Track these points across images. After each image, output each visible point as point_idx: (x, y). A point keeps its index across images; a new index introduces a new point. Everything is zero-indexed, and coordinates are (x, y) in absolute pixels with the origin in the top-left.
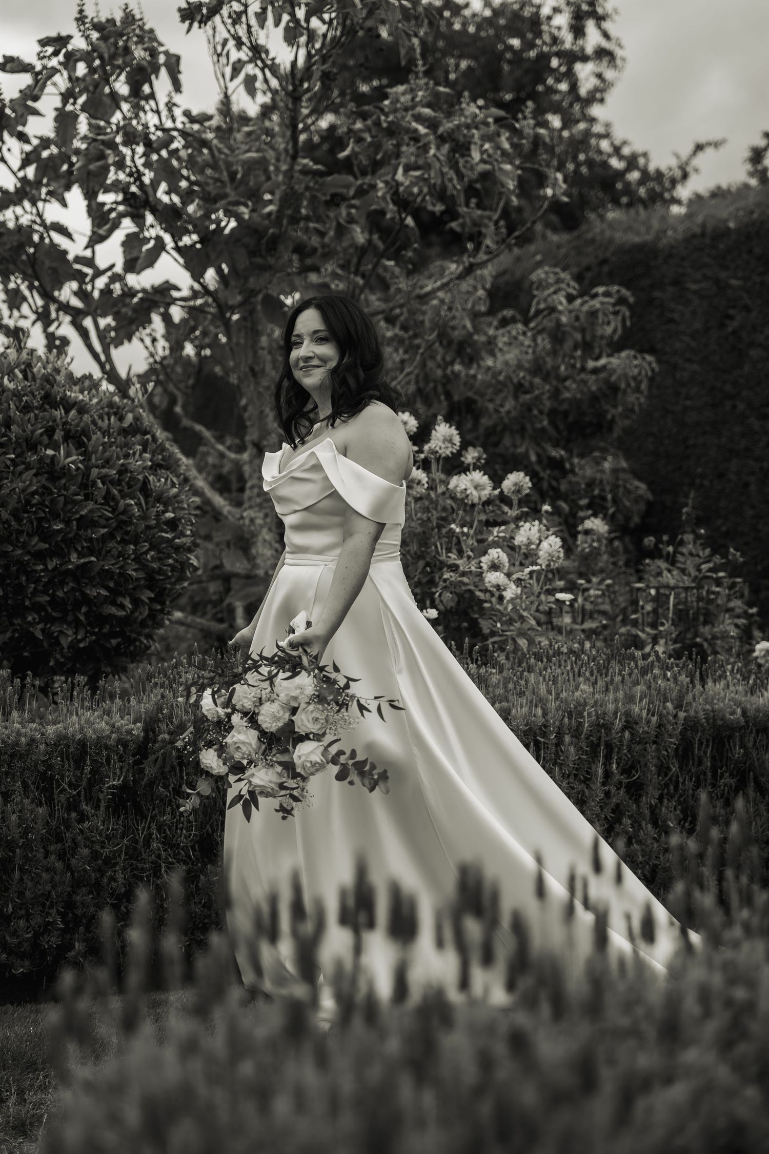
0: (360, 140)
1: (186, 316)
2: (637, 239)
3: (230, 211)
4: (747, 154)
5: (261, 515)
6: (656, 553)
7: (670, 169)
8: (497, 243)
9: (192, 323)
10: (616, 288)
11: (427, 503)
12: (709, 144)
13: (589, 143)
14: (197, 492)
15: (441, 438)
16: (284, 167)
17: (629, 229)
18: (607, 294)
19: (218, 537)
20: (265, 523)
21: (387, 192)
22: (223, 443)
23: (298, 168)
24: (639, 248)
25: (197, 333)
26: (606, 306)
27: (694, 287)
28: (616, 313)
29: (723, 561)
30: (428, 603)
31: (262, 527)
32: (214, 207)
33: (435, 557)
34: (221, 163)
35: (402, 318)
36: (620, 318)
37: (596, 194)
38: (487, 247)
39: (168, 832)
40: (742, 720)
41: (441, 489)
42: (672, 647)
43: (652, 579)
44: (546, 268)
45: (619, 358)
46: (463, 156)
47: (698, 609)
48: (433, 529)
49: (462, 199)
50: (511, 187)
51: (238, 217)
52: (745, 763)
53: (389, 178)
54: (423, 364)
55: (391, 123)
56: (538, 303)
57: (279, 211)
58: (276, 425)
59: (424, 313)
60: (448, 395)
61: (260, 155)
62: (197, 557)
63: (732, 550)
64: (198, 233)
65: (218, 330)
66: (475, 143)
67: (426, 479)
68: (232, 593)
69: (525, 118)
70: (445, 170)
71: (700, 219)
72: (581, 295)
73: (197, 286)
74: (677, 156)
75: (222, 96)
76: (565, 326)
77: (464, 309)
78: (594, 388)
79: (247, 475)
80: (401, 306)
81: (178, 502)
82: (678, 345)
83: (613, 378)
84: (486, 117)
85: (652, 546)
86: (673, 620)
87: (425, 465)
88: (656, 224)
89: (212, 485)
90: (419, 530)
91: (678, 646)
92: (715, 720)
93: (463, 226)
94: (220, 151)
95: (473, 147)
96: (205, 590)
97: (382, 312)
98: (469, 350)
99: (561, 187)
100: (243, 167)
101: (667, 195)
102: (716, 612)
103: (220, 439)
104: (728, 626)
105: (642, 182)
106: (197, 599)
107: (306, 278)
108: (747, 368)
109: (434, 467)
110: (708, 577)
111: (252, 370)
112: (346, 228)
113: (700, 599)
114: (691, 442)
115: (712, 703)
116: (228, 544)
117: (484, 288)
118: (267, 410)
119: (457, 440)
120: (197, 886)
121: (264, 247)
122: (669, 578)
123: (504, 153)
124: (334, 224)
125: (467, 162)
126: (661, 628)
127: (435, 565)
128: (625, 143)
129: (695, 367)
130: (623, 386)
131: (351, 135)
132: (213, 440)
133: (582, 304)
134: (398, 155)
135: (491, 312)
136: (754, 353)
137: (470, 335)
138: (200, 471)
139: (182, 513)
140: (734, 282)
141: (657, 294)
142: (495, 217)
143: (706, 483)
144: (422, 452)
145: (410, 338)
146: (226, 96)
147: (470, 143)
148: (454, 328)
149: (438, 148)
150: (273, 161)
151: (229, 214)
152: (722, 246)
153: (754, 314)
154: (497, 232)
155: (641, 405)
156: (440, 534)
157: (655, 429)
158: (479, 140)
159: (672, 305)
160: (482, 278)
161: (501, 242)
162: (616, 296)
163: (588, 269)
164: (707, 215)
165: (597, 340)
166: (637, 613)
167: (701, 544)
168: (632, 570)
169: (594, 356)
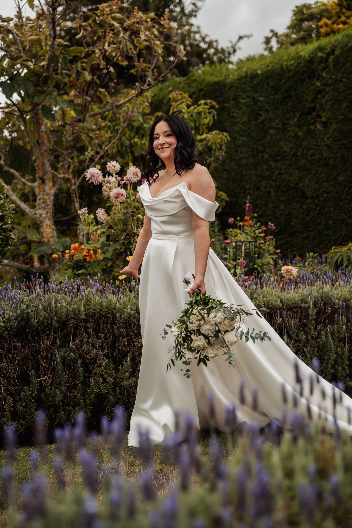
0: (86, 30)
1: (4, 116)
2: (216, 79)
3: (24, 64)
4: (263, 40)
5: (45, 212)
6: (234, 226)
7: (228, 48)
8: (154, 80)
9: (7, 120)
10: (209, 101)
11: (126, 205)
12: (245, 36)
13: (190, 36)
14: (13, 202)
15: (132, 173)
16: (50, 43)
17: (212, 75)
18: (206, 104)
19: (24, 223)
20: (47, 216)
21: (101, 55)
22: (24, 178)
23: (56, 43)
24: (217, 83)
25: (10, 125)
26: (205, 109)
27: (243, 101)
28: (210, 113)
29: (266, 228)
30: (128, 253)
31: (45, 218)
32: (16, 62)
33: (131, 231)
34: (18, 41)
35: (109, 116)
36: (212, 115)
37: (194, 60)
38: (149, 82)
39: (4, 371)
40: (281, 304)
41: (132, 198)
42: (244, 270)
43: (233, 238)
44: (177, 92)
45: (211, 134)
46: (136, 37)
47: (255, 251)
48: (130, 217)
49: (136, 59)
50: (160, 52)
51: (28, 67)
52: (282, 325)
53: (101, 48)
54: (120, 139)
55: (101, 21)
56: (173, 109)
57: (48, 64)
58: (50, 169)
59: (120, 114)
60: (132, 153)
61: (37, 37)
62: (14, 234)
63: (270, 223)
64: (8, 76)
65: (20, 123)
66: (142, 31)
67: (126, 193)
68: (32, 250)
69: (164, 20)
70: (128, 44)
71: (244, 69)
72: (193, 105)
73: (9, 102)
74: (231, 42)
75: (17, 9)
76: (186, 119)
77: (138, 112)
78: (200, 149)
79: (37, 193)
80: (109, 111)
81: (4, 207)
82: (236, 128)
83: (209, 144)
84: (147, 18)
85: (233, 222)
86: (244, 257)
87: (125, 186)
88: (224, 72)
89: (20, 198)
90: (123, 218)
91: (246, 269)
92: (268, 305)
93: (137, 71)
94: (17, 35)
95: (141, 33)
96: (18, 249)
97: (100, 114)
98: (141, 131)
99: (182, 53)
100: (29, 43)
101: (227, 60)
102: (263, 253)
103: (23, 176)
104: (268, 259)
105: (215, 54)
106: (15, 253)
107: (62, 97)
108: (268, 138)
109: (129, 187)
110: (259, 236)
111: (38, 142)
112: (81, 72)
113: (256, 247)
114: (244, 173)
115: (267, 297)
116: (29, 227)
117: (147, 101)
118: (46, 162)
119: (140, 174)
120: (20, 397)
121: (41, 82)
122: (242, 237)
123: (155, 36)
124: (75, 71)
125: (138, 40)
126: (238, 261)
127: (131, 235)
128: (206, 36)
129: (245, 139)
130: (214, 147)
131: (81, 28)
132: (20, 177)
133: (194, 109)
134: (105, 37)
135: (152, 113)
136: (271, 131)
137: (142, 124)
138: (14, 191)
139: (6, 212)
140: (261, 99)
141: (226, 105)
142: (152, 68)
143: (251, 192)
144: (123, 180)
145: (113, 126)
146: (19, 8)
147: (139, 31)
148: (134, 121)
149: (124, 33)
150: (44, 40)
151: (23, 66)
152: (255, 82)
153: (271, 113)
154: (153, 75)
155: (222, 156)
156: (133, 219)
157: (227, 168)
158: (143, 30)
159: (233, 110)
160: (147, 97)
161: (155, 79)
162: (209, 105)
163: (194, 93)
164: (247, 68)
165: (201, 126)
166: (226, 254)
167: (255, 221)
168: (221, 234)
169: (200, 133)
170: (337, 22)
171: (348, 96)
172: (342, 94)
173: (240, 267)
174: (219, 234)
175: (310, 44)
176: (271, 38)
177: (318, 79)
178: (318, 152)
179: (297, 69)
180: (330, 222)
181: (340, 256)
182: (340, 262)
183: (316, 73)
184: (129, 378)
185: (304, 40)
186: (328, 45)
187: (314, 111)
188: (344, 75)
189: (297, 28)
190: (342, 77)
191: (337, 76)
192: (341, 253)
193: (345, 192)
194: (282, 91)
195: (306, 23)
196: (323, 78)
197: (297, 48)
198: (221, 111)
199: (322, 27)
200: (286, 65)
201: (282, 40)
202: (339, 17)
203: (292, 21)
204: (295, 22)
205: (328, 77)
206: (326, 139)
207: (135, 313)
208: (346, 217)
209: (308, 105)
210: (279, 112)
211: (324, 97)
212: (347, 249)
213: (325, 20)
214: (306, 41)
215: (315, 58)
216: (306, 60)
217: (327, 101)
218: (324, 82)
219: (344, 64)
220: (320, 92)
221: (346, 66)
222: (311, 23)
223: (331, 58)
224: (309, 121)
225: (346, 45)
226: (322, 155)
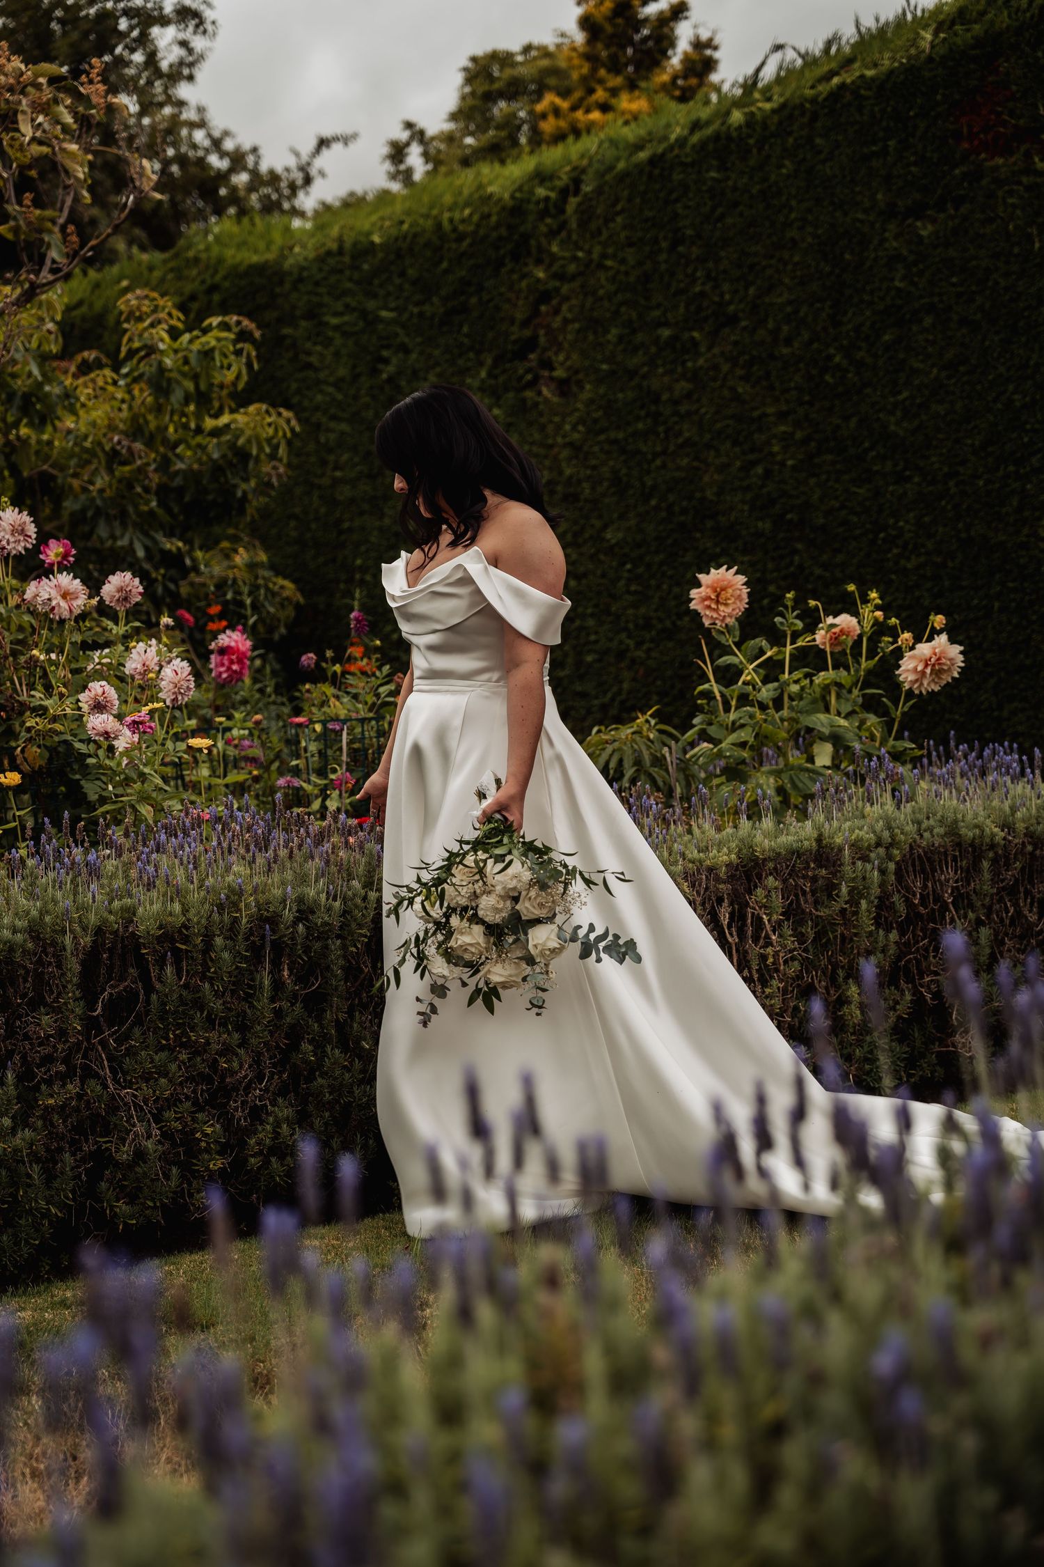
2: (255, 259)
4: (386, 150)
6: (318, 676)
7: (288, 170)
8: (68, 255)
10: (235, 318)
12: (336, 139)
13: (178, 133)
15: (9, 528)
17: (242, 245)
18: (225, 326)
24: (259, 269)
26: (224, 343)
27: (335, 321)
28: (238, 353)
33: (11, 697)
36: (244, 360)
37: (193, 202)
38: (54, 261)
41: (13, 600)
42: (348, 801)
43: (315, 710)
44: (140, 292)
45: (246, 413)
46: (7, 130)
48: (6, 658)
49: (10, 195)
50: (81, 176)
56: (130, 340)
60: (15, 470)
66: (23, 112)
69: (91, 82)
71: (335, 231)
72: (190, 330)
74: (297, 154)
76: (170, 371)
77: (27, 350)
78: (215, 455)
82: (319, 398)
83: (241, 442)
84: (36, 76)
85: (312, 666)
86: (347, 764)
88: (278, 239)
93: (16, 230)
95: (20, 117)
98: (38, 406)
99: (149, 179)
101: (286, 206)
105: (252, 187)
113: (381, 733)
114: (346, 525)
117: (53, 320)
119: (32, 530)
122: (340, 707)
123: (66, 129)
125: (13, 139)
126: (333, 777)
127: (13, 709)
128: (226, 133)
129: (344, 427)
130: (254, 451)
133: (191, 341)
135: (65, 354)
137: (40, 385)
140: (384, 314)
141: (287, 331)
142: (61, 221)
147: (16, 112)
148: (14, 376)
152: (366, 267)
153: (414, 356)
154: (65, 241)
155: (279, 476)
156: (16, 664)
157: (297, 510)
158: (29, 111)
159: (308, 345)
160: (50, 306)
161: (72, 256)
162: (236, 330)
163: (193, 297)
164: (342, 228)
165: (216, 389)
166: (298, 757)
167: (377, 660)
168: (285, 700)
169: (212, 412)
170: (585, 103)
171: (623, 309)
172: (606, 304)
173: (337, 792)
174: (280, 699)
175: (514, 162)
176: (408, 144)
177: (539, 262)
178: (547, 463)
179: (482, 232)
180: (589, 658)
181: (614, 751)
182: (616, 771)
183: (533, 242)
184: (14, 1131)
185: (497, 151)
186: (562, 167)
187: (532, 351)
188: (610, 251)
189: (478, 118)
190: (604, 256)
191: (589, 252)
192: (616, 745)
193: (626, 575)
194: (443, 292)
195: (502, 104)
196: (554, 258)
197: (478, 174)
198: (271, 348)
199: (544, 116)
200: (451, 220)
201: (439, 151)
202: (591, 91)
203: (463, 98)
204: (470, 102)
205: (567, 254)
206: (568, 427)
207: (25, 941)
208: (631, 643)
209: (516, 333)
210: (437, 352)
211: (557, 311)
212: (633, 733)
213: (549, 99)
214: (504, 155)
215: (529, 201)
216: (504, 208)
217: (566, 321)
218: (555, 268)
219: (607, 220)
220: (545, 297)
221: (612, 225)
222: (515, 105)
223: (573, 201)
224: (521, 377)
225: (611, 168)
226: (561, 473)
